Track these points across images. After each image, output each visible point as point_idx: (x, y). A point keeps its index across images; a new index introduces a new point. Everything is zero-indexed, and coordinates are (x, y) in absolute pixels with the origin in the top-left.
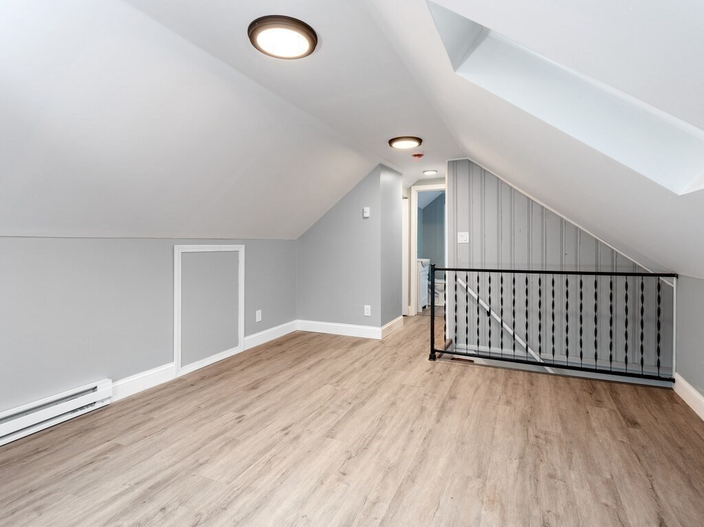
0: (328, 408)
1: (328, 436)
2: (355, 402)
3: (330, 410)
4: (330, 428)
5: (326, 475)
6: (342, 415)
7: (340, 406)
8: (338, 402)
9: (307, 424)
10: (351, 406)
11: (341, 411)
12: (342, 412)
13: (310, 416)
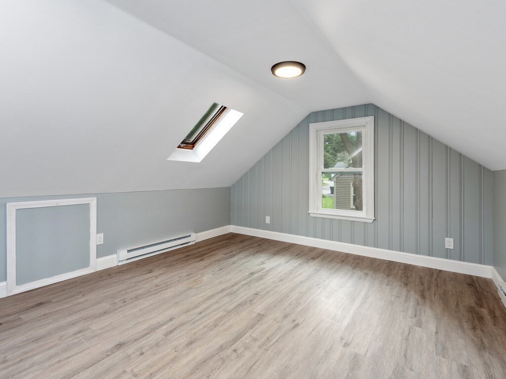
0: (260, 347)
1: (263, 315)
2: (229, 351)
3: (258, 343)
4: (260, 323)
5: (265, 294)
6: (248, 334)
7: (247, 348)
8: (248, 354)
9: (279, 328)
10: (234, 347)
11: (247, 341)
12: (246, 339)
13: (277, 337)
